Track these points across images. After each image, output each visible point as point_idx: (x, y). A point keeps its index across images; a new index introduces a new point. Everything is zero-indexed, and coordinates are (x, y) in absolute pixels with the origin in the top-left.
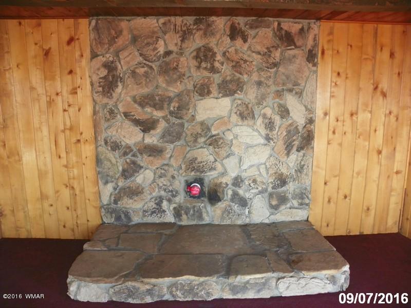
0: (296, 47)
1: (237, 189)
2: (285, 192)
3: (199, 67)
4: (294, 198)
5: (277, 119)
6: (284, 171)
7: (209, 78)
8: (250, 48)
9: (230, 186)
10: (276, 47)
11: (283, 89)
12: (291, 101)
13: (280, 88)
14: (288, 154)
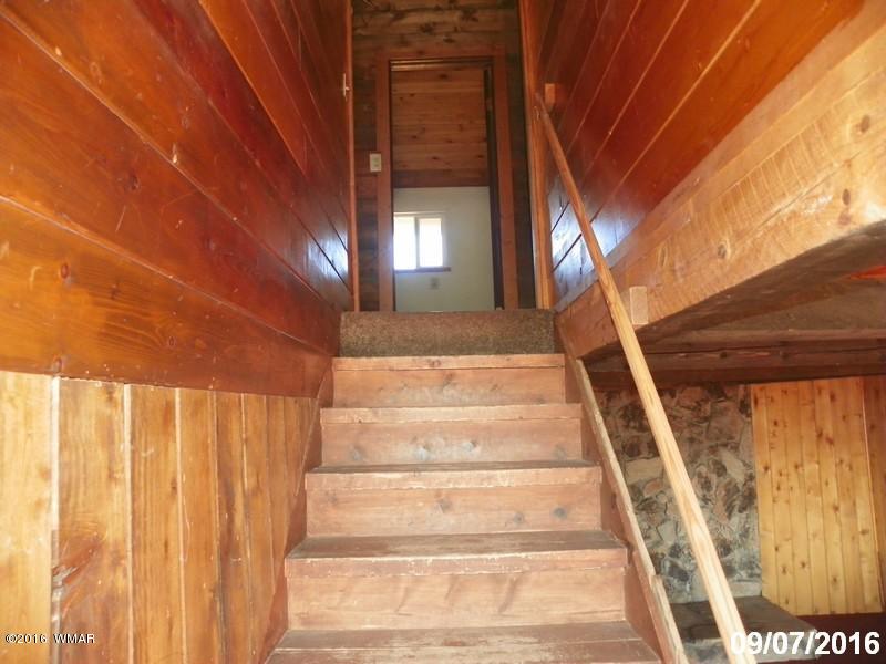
0: (727, 398)
1: (675, 560)
2: (730, 562)
3: (627, 427)
4: (741, 568)
5: (714, 478)
6: (727, 535)
7: (638, 437)
8: (678, 403)
9: (667, 556)
10: (706, 401)
11: (717, 445)
12: (727, 457)
13: (713, 443)
14: (729, 517)
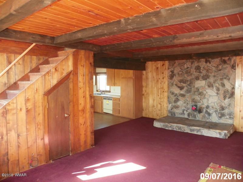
0: (228, 64)
1: (207, 109)
2: (224, 113)
3: (196, 72)
4: (227, 115)
5: (221, 87)
6: (223, 105)
7: (199, 75)
8: (212, 65)
9: (205, 108)
10: (220, 65)
11: (223, 78)
12: (225, 82)
13: (222, 78)
14: (225, 99)
